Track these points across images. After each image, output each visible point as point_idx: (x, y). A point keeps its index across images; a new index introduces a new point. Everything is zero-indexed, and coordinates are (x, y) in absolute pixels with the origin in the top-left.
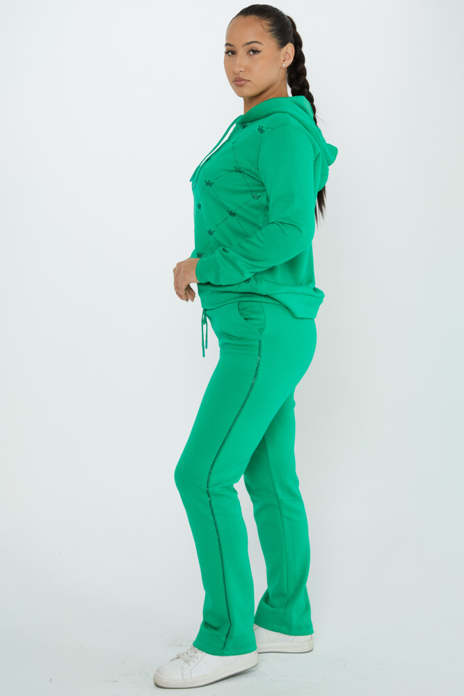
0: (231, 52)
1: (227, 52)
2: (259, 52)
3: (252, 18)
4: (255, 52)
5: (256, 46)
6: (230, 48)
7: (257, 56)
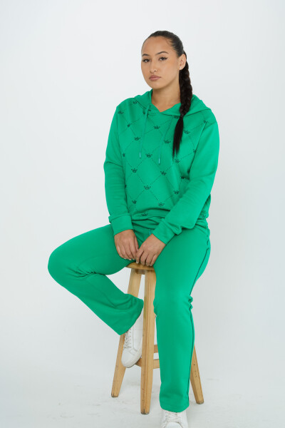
0: (146, 60)
1: (144, 61)
2: (166, 59)
3: (160, 38)
4: (163, 59)
5: (164, 55)
6: (146, 57)
7: (164, 62)
